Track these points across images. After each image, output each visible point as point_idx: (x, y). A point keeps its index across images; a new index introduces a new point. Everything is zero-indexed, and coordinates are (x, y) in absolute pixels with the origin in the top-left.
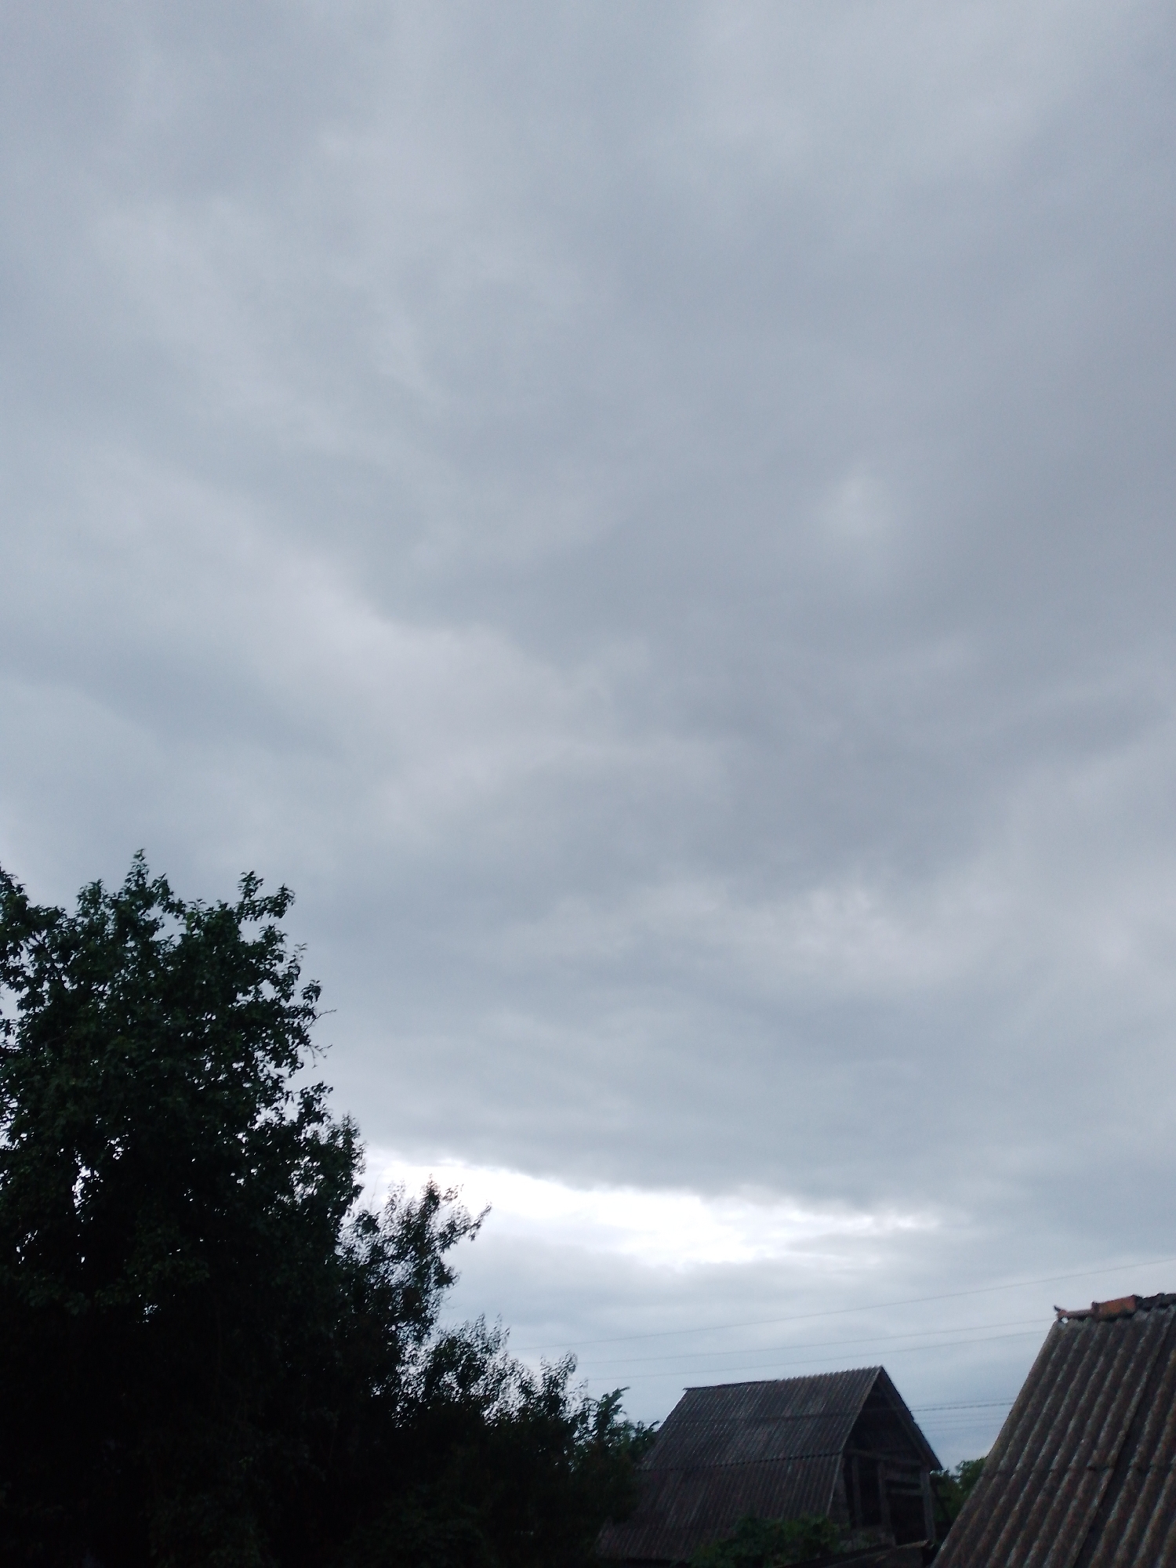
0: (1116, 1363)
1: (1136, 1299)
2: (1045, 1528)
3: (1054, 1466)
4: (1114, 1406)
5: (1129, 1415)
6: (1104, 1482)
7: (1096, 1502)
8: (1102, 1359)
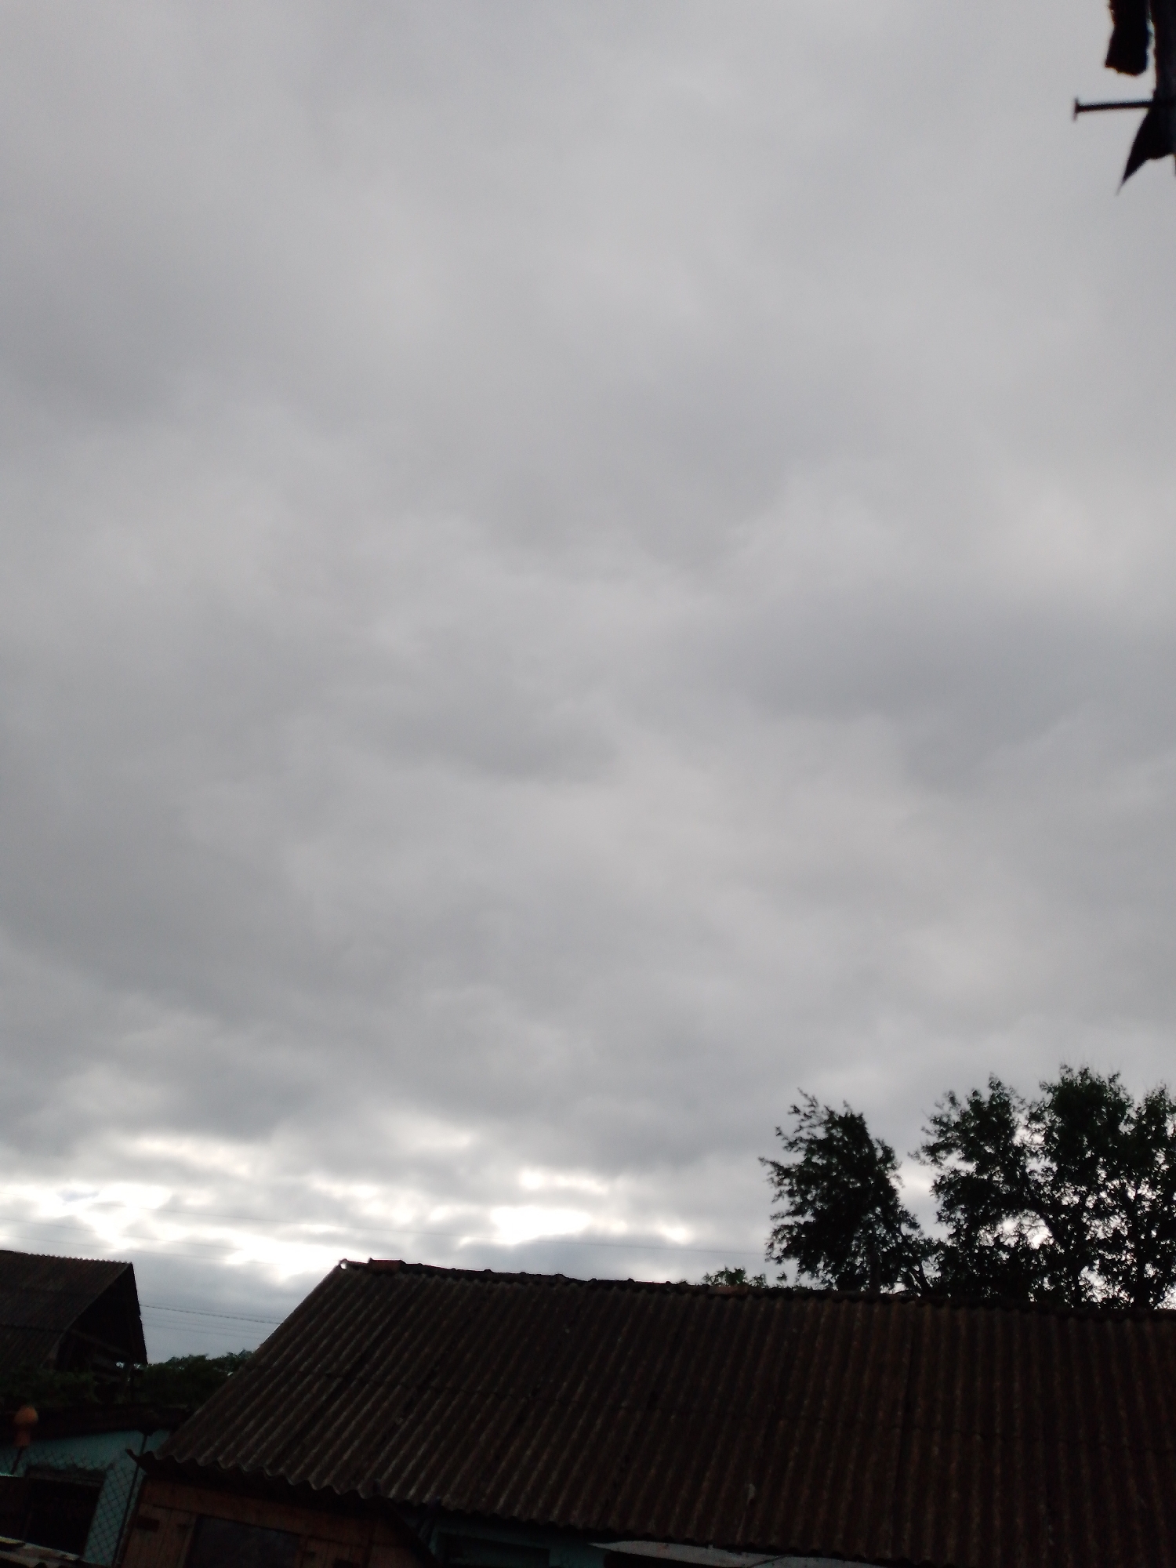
0: (370, 1306)
1: (401, 1263)
2: (281, 1409)
3: (302, 1369)
4: (358, 1336)
5: (367, 1343)
6: (334, 1385)
7: (324, 1398)
8: (362, 1300)
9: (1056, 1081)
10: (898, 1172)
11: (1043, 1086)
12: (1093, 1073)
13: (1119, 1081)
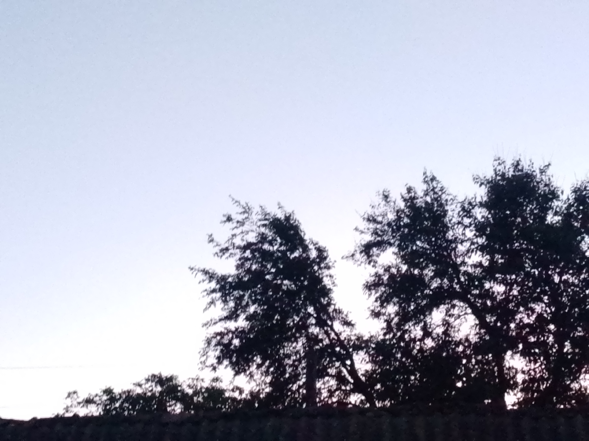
9: (490, 174)
10: (331, 272)
11: (476, 179)
12: (525, 165)
13: (549, 172)
